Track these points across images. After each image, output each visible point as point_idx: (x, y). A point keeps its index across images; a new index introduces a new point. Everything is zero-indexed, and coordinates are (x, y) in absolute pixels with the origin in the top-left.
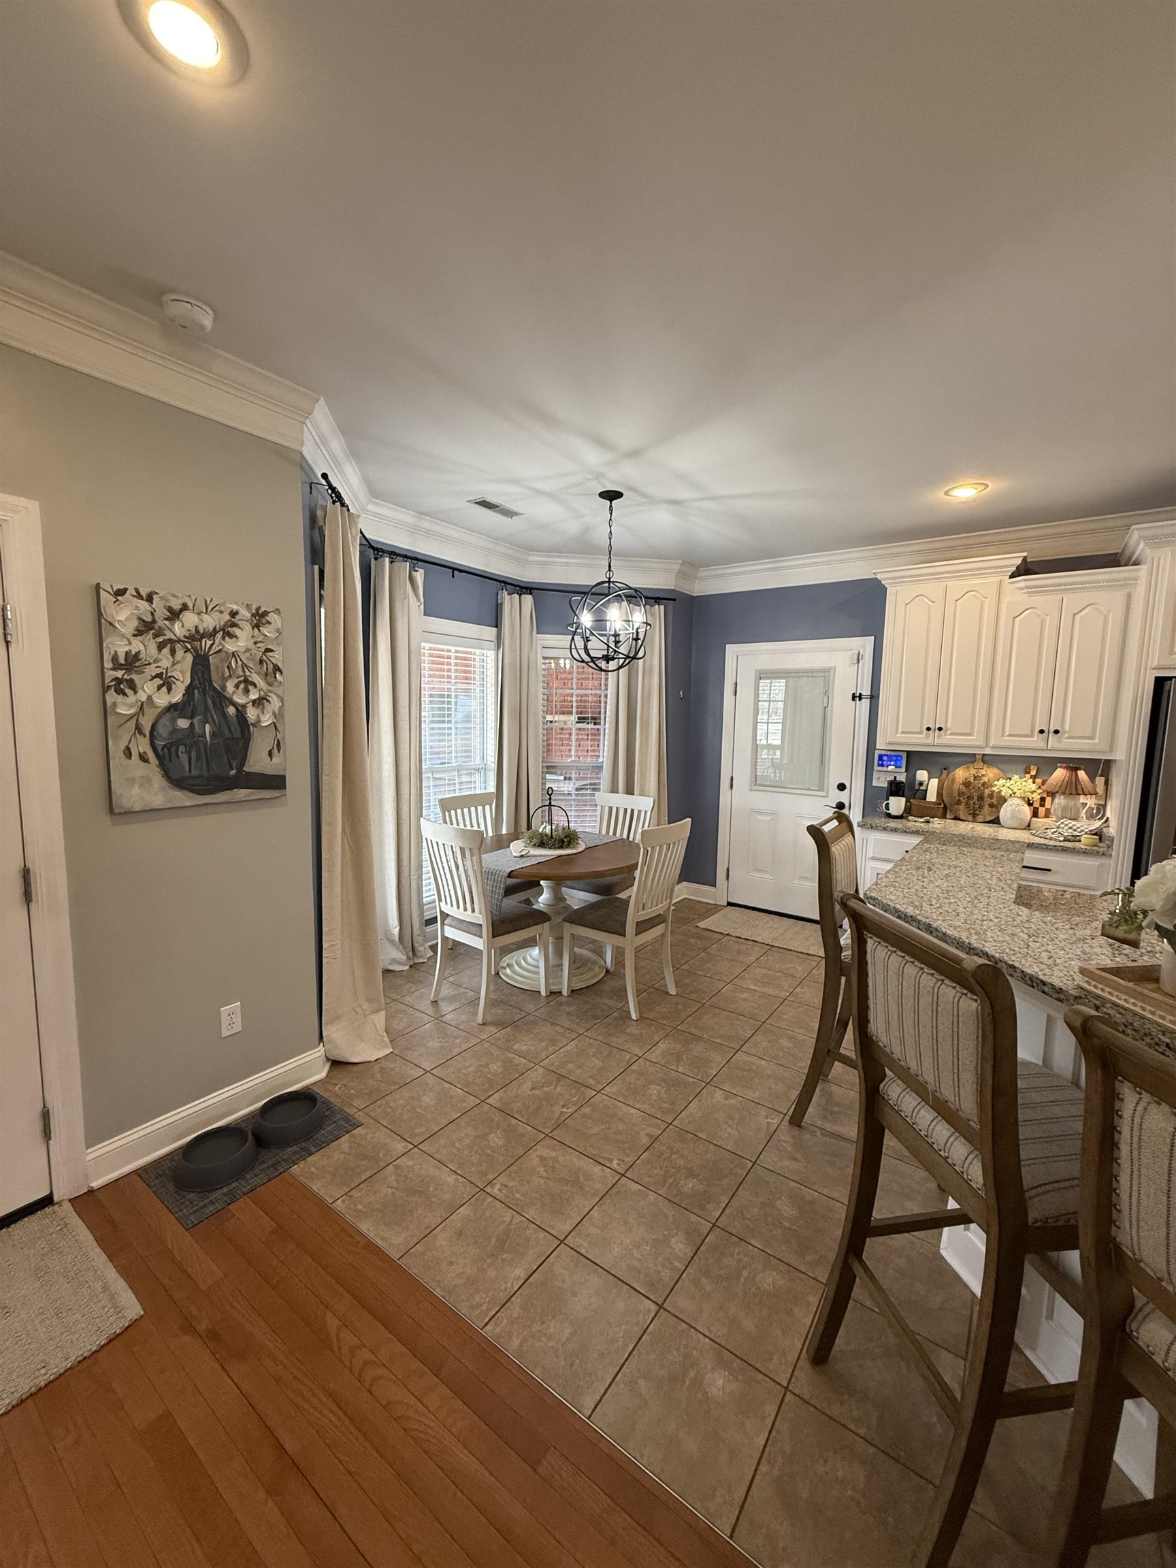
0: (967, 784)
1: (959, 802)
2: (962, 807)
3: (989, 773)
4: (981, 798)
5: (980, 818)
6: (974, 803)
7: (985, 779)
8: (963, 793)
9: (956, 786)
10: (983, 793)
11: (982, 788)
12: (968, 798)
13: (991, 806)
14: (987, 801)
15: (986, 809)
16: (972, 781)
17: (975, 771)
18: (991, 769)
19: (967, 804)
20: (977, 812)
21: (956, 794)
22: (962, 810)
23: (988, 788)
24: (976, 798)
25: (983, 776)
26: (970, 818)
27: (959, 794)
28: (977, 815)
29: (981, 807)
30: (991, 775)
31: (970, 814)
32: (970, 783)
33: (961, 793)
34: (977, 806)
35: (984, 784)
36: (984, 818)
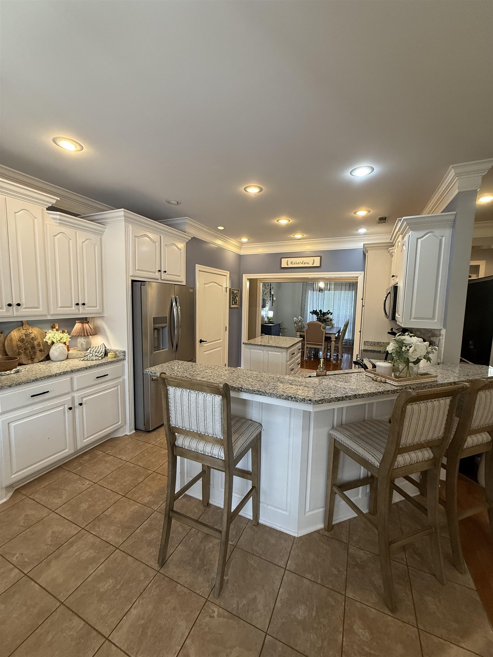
0: (22, 340)
1: (19, 354)
2: (23, 356)
3: (34, 332)
4: (33, 347)
5: (36, 360)
6: (30, 352)
7: (33, 335)
8: (21, 346)
9: (14, 343)
10: (33, 344)
11: (32, 341)
12: (25, 349)
13: (41, 351)
14: (37, 349)
15: (38, 353)
16: (24, 337)
17: (24, 331)
18: (34, 328)
19: (25, 353)
20: (33, 357)
21: (15, 348)
22: (23, 358)
23: (35, 340)
24: (30, 348)
25: (31, 333)
26: (30, 362)
27: (18, 348)
28: (34, 358)
29: (35, 353)
30: (36, 332)
31: (29, 359)
32: (23, 339)
33: (19, 347)
34: (32, 353)
35: (32, 338)
36: (39, 360)
